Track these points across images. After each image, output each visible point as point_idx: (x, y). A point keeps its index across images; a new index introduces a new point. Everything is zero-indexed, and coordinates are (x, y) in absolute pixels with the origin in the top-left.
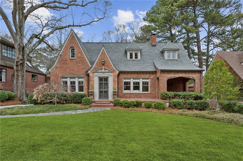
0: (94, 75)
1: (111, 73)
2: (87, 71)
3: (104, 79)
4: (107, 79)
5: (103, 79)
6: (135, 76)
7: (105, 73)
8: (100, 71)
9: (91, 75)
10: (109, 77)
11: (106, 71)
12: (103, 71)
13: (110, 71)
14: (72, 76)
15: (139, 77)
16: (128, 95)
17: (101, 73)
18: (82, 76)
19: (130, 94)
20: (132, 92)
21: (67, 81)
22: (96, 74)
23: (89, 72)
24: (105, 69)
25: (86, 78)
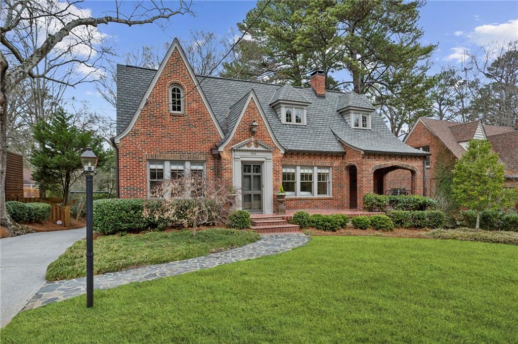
0: (233, 156)
1: (269, 154)
2: (217, 147)
3: (254, 166)
4: (259, 166)
5: (250, 166)
6: (304, 160)
7: (258, 154)
8: (246, 148)
9: (224, 155)
10: (263, 162)
11: (260, 148)
12: (253, 148)
13: (267, 148)
14: (177, 157)
15: (313, 164)
16: (293, 203)
17: (249, 154)
18: (202, 158)
19: (296, 199)
20: (298, 196)
21: (162, 170)
22: (237, 154)
23: (221, 149)
24: (257, 144)
25: (211, 163)
